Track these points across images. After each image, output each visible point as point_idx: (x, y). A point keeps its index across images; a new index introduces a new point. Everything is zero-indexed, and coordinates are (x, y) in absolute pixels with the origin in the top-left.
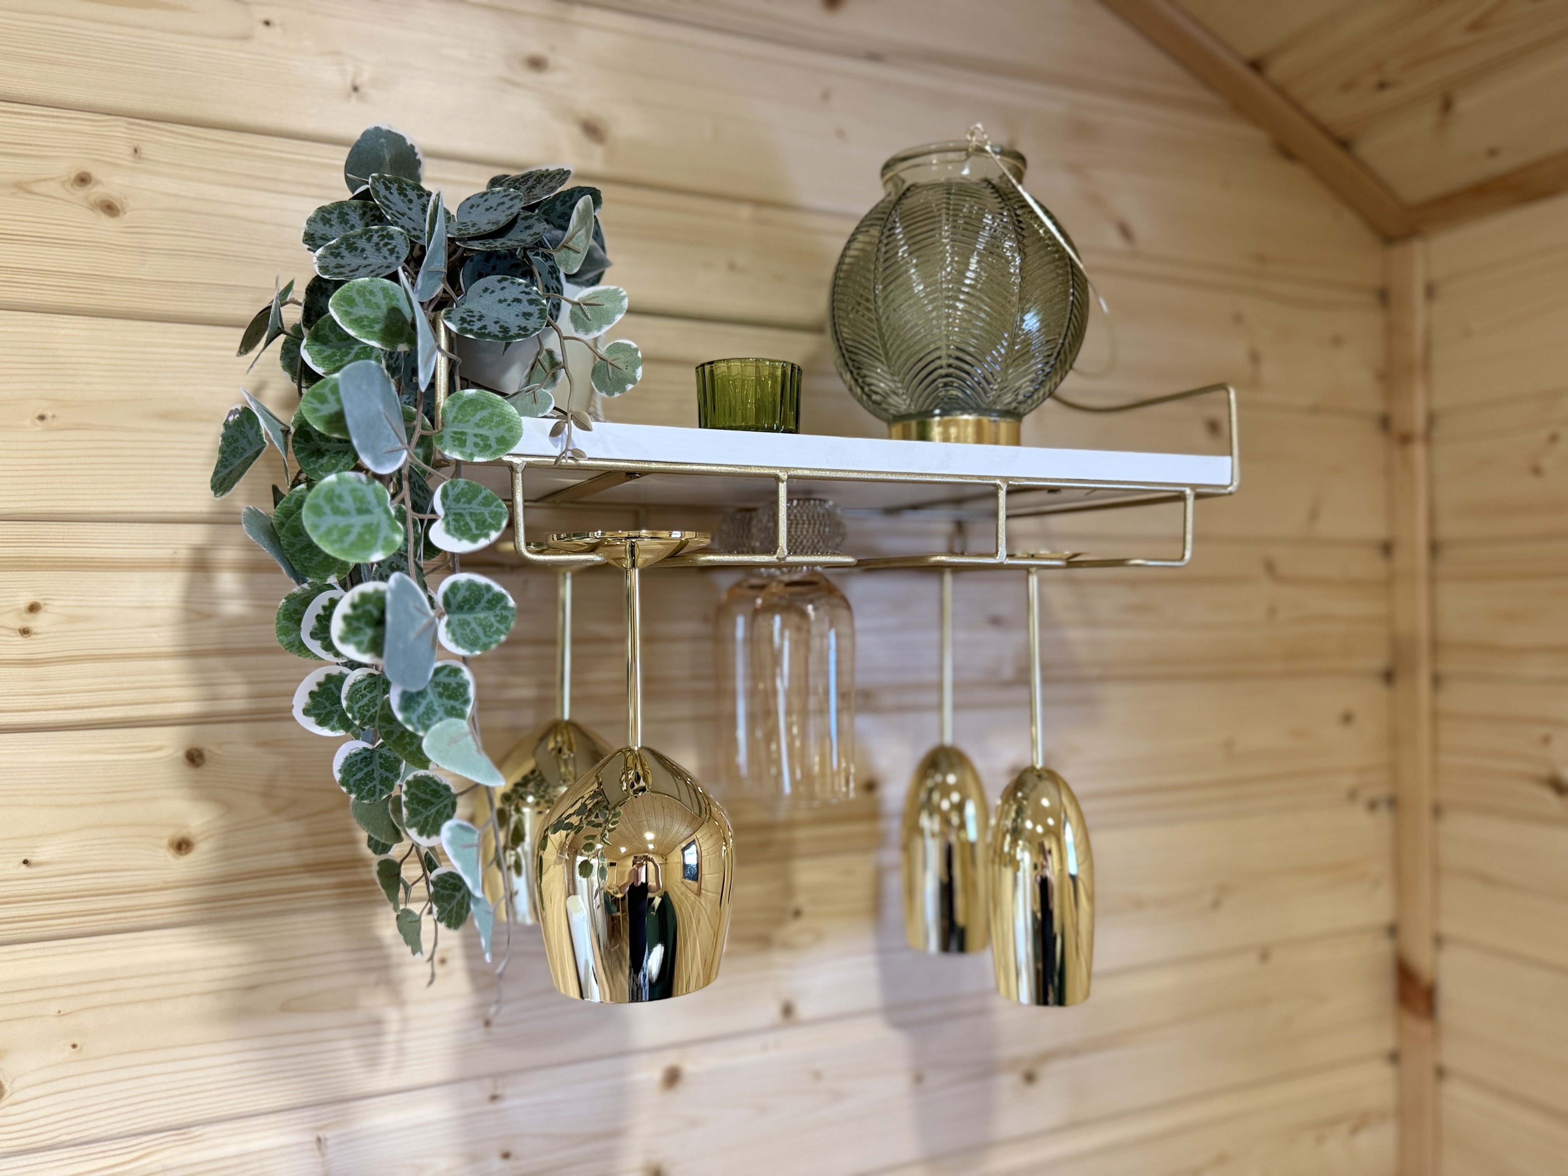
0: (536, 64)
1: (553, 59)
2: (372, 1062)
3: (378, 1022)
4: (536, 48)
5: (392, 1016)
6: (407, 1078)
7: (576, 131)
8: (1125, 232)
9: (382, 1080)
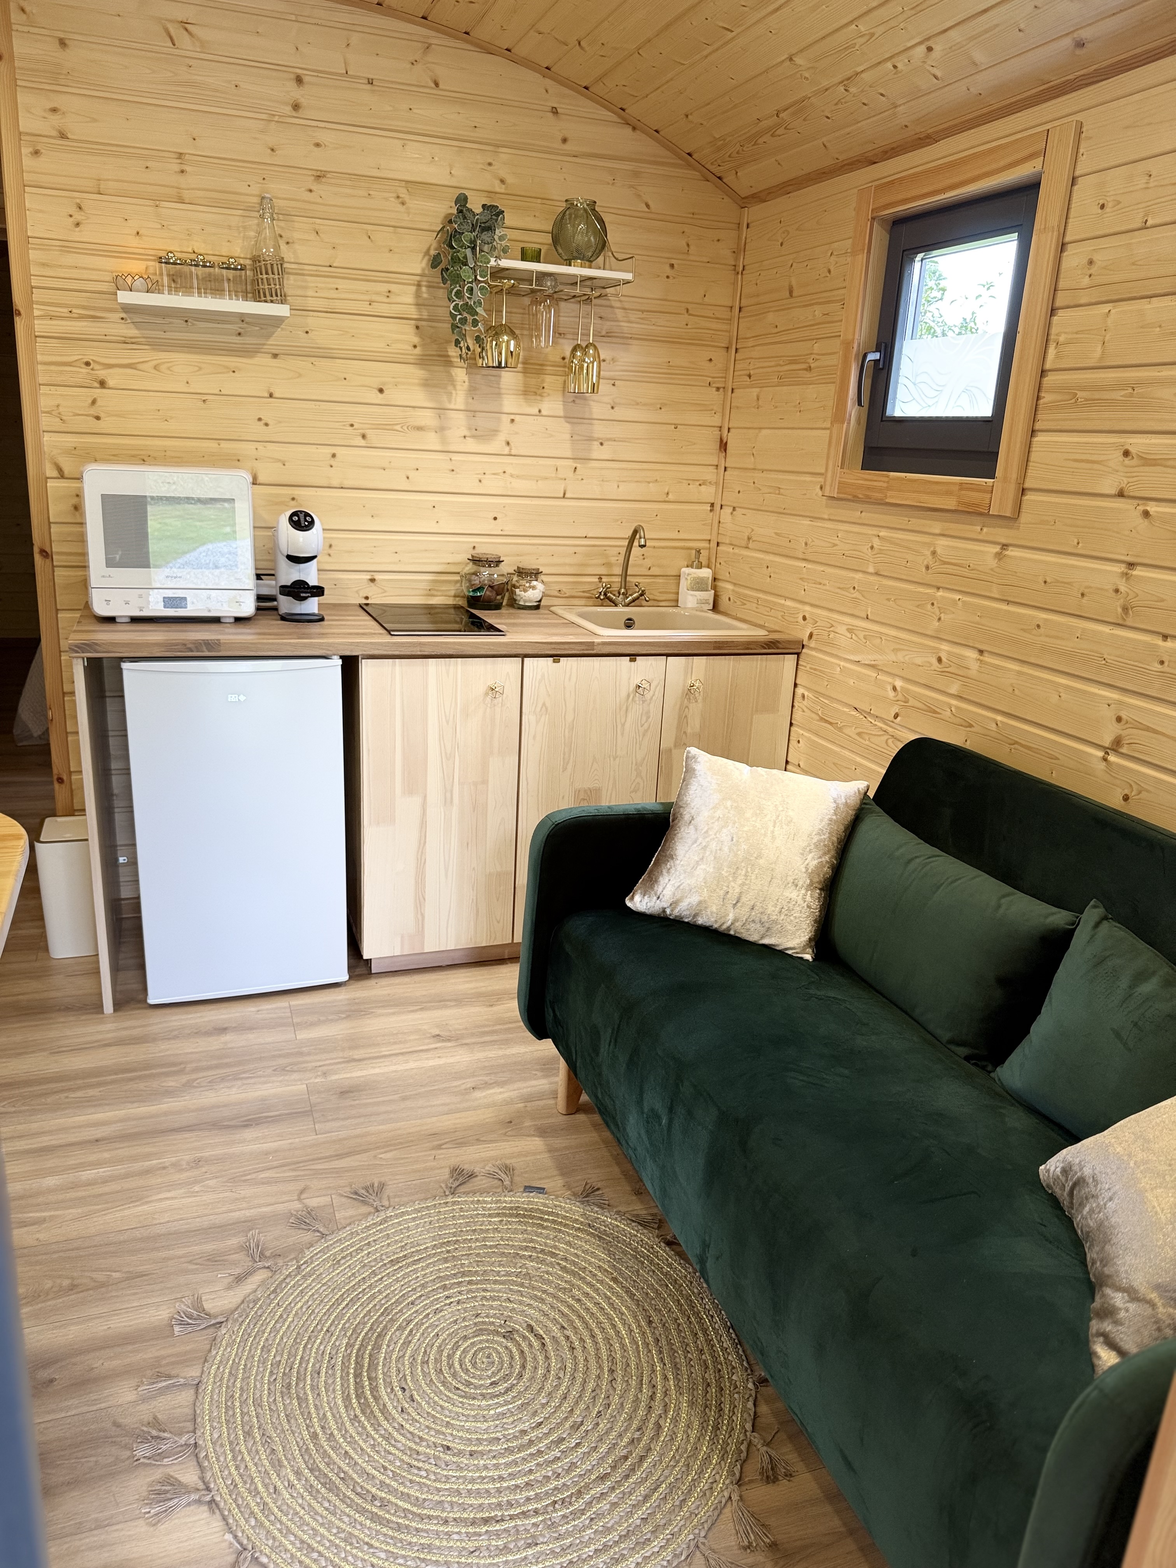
0: (490, 164)
1: (494, 163)
2: (450, 402)
3: (451, 393)
4: (490, 161)
5: (454, 392)
6: (457, 407)
7: (498, 182)
8: (648, 206)
9: (452, 406)
